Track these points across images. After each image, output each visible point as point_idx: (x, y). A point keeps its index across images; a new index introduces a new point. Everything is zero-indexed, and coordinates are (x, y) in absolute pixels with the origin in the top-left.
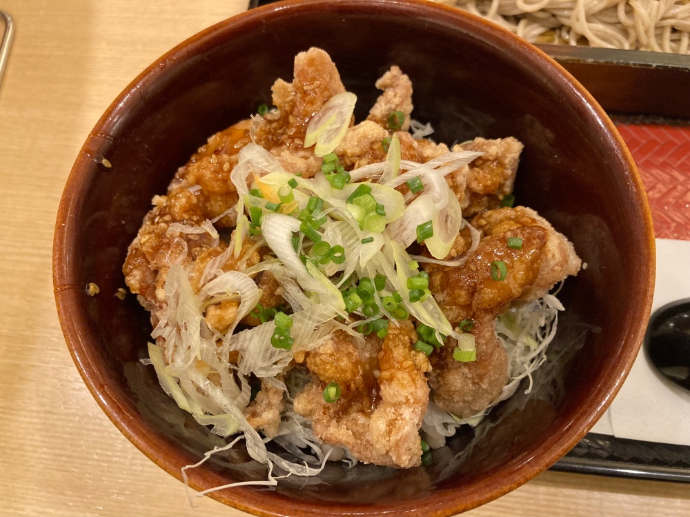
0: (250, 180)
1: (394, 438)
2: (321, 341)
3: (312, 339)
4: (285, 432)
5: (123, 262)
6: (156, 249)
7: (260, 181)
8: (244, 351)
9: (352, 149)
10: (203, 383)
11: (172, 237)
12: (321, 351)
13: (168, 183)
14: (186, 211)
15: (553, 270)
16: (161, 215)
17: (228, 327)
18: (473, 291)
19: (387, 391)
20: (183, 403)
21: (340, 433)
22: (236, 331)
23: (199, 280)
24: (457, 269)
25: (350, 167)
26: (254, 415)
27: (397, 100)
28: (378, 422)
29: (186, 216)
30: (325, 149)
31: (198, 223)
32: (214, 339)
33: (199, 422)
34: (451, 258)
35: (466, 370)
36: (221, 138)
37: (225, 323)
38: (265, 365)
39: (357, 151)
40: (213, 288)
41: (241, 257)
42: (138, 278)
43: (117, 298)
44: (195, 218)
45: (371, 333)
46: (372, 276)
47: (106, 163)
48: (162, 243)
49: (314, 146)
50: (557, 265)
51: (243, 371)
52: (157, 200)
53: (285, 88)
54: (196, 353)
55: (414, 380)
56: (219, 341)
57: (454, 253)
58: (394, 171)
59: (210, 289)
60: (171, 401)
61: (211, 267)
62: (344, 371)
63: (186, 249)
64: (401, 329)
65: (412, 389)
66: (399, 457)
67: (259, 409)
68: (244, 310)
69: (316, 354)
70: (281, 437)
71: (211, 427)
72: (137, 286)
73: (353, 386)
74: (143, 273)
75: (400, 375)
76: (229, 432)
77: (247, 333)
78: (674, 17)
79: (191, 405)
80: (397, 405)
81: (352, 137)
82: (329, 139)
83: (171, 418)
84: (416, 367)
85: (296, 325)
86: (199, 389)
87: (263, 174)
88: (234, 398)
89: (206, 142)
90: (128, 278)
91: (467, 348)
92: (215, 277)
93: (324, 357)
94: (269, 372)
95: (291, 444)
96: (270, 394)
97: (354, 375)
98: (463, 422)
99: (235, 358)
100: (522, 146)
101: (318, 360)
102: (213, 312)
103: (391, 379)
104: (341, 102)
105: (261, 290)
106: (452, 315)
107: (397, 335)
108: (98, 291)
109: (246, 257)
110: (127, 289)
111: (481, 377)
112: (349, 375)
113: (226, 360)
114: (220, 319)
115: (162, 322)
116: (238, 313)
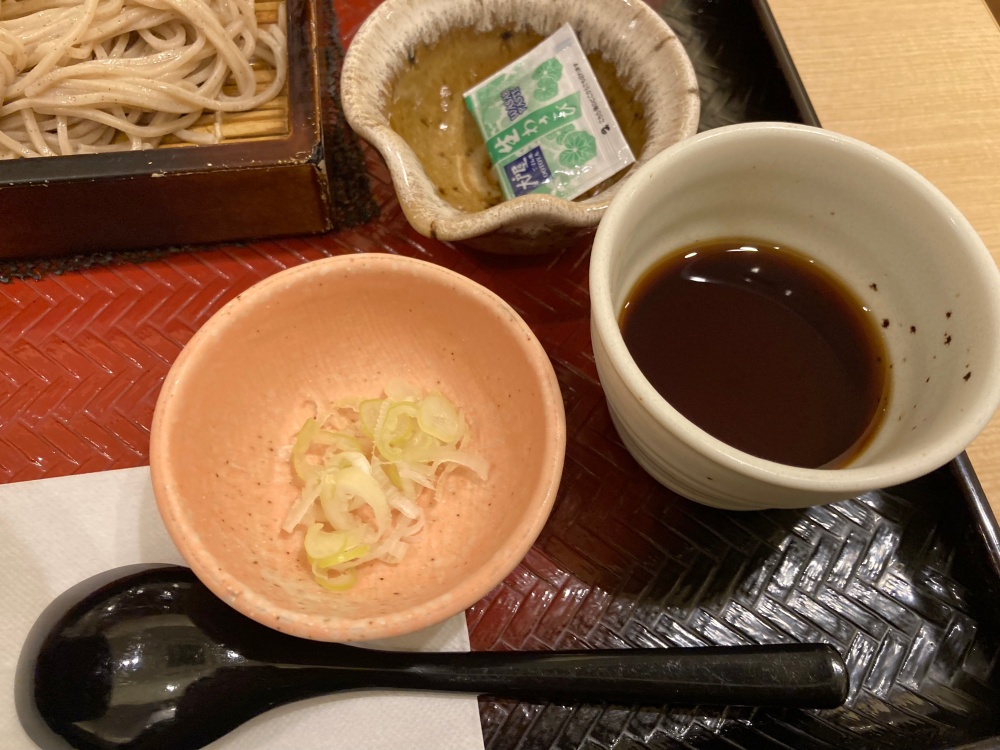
78: (22, 96)
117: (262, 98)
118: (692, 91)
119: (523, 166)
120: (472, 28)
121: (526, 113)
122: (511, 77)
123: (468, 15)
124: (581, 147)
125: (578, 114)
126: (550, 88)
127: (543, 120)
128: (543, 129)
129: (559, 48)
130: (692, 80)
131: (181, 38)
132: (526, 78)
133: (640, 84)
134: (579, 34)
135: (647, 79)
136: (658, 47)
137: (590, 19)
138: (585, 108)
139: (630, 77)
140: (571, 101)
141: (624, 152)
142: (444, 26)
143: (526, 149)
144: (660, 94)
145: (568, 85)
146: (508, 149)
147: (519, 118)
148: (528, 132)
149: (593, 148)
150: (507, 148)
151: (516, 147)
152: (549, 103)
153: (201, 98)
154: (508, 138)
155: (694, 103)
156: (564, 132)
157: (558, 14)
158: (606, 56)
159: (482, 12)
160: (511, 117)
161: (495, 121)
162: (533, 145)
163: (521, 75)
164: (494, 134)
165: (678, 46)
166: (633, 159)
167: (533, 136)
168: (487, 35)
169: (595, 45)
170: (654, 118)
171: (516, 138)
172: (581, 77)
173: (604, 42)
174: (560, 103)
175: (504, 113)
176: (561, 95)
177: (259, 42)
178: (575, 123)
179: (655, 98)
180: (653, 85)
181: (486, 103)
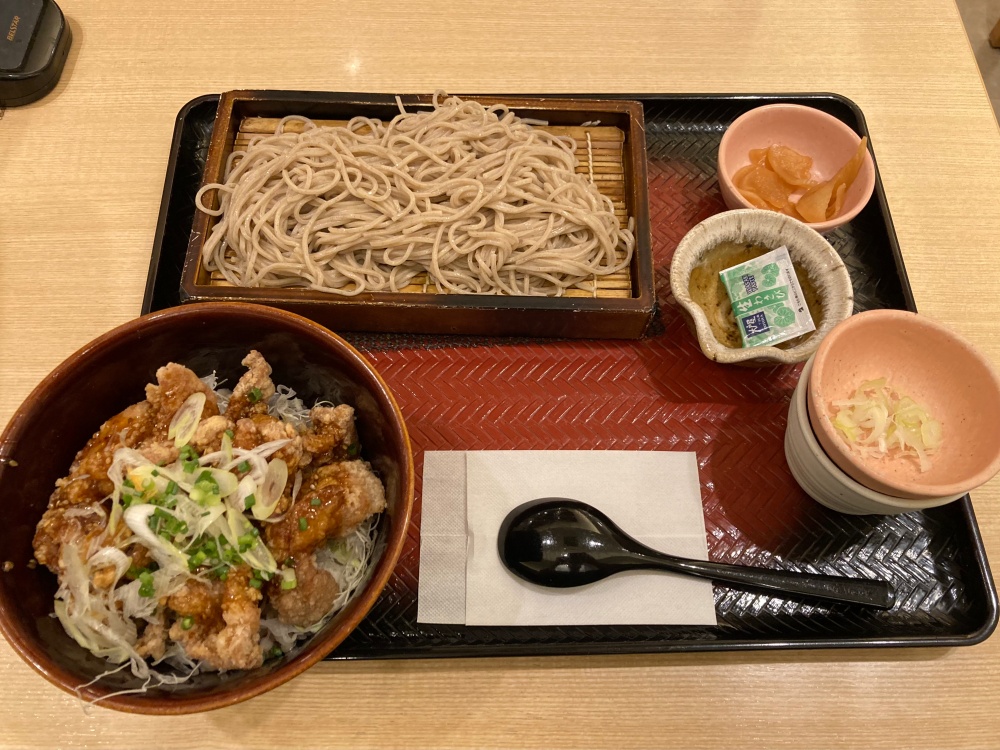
0: (124, 472)
1: (231, 648)
2: (177, 588)
3: (170, 588)
4: (172, 654)
5: (32, 538)
6: (57, 529)
7: (131, 473)
8: (126, 600)
9: (201, 440)
10: (97, 626)
11: (69, 518)
12: (178, 595)
13: (69, 466)
14: (79, 496)
15: (354, 514)
16: (62, 500)
17: (110, 586)
18: (289, 539)
19: (226, 617)
20: (83, 642)
21: (200, 650)
22: (117, 587)
23: (86, 553)
24: (280, 523)
25: (201, 454)
26: (143, 644)
27: (254, 380)
28: (220, 640)
29: (80, 500)
30: (181, 442)
31: (90, 504)
32: (101, 595)
33: (97, 655)
34: (275, 515)
35: (295, 594)
36: (111, 426)
37: (107, 583)
38: (141, 608)
39: (205, 441)
40: (96, 560)
41: (116, 534)
42: (44, 552)
43: (29, 569)
44: (88, 500)
45: (215, 577)
46: (217, 537)
47: (13, 463)
48: (61, 525)
49: (174, 439)
50: (358, 510)
51: (127, 615)
52: (60, 482)
53: (154, 390)
54: (87, 606)
55: (242, 608)
56: (106, 596)
57: (278, 511)
58: (229, 457)
59: (94, 561)
60: (74, 642)
61: (94, 544)
62: (195, 607)
63: (80, 527)
64: (239, 572)
65: (242, 614)
66: (237, 662)
67: (146, 639)
68: (120, 573)
69: (175, 598)
70: (171, 658)
71: (107, 657)
72: (44, 558)
73: (204, 616)
74: (49, 548)
75: (233, 605)
76: (122, 660)
77: (125, 588)
78: (513, 263)
79: (89, 644)
80: (234, 626)
81: (201, 432)
82: (184, 435)
83: (72, 655)
84: (248, 599)
85: (156, 579)
86: (96, 632)
87: (134, 467)
88: (122, 635)
89: (99, 430)
90: (36, 553)
91: (289, 578)
92: (97, 551)
93: (180, 599)
94: (145, 613)
95: (179, 663)
96: (154, 628)
97: (204, 608)
98: (306, 631)
99: (120, 605)
100: (353, 410)
101: (176, 602)
102: (98, 576)
103: (228, 609)
104: (195, 402)
105: (131, 558)
106: (278, 557)
107: (234, 578)
108: (12, 566)
109: (120, 534)
110: (36, 560)
111: (307, 597)
112: (199, 609)
113: (113, 608)
114: (103, 581)
115: (63, 586)
116: (115, 575)
117: (618, 268)
118: (850, 298)
119: (753, 321)
120: (732, 242)
121: (757, 292)
122: (749, 268)
123: (732, 236)
124: (788, 317)
125: (786, 298)
126: (773, 281)
127: (767, 298)
128: (766, 303)
129: (778, 258)
130: (850, 293)
131: (586, 238)
132: (758, 271)
133: (821, 286)
134: (790, 252)
135: (826, 285)
136: (834, 270)
137: (798, 246)
138: (791, 296)
139: (815, 280)
140: (782, 290)
141: (810, 323)
142: (719, 241)
143: (755, 312)
144: (832, 295)
145: (781, 280)
146: (745, 310)
147: (753, 294)
148: (757, 302)
149: (793, 319)
150: (744, 308)
151: (749, 309)
152: (770, 288)
153: (591, 268)
154: (745, 304)
155: (850, 304)
156: (778, 306)
157: (780, 240)
158: (803, 266)
159: (739, 235)
160: (748, 292)
161: (738, 293)
162: (760, 310)
163: (755, 269)
164: (737, 299)
165: (845, 271)
166: (815, 328)
167: (760, 306)
168: (740, 245)
169: (798, 259)
170: (827, 308)
171: (750, 305)
172: (790, 277)
173: (804, 259)
174: (776, 290)
175: (744, 289)
176: (777, 285)
177: (620, 239)
178: (784, 302)
179: (829, 296)
180: (829, 289)
181: (733, 281)
